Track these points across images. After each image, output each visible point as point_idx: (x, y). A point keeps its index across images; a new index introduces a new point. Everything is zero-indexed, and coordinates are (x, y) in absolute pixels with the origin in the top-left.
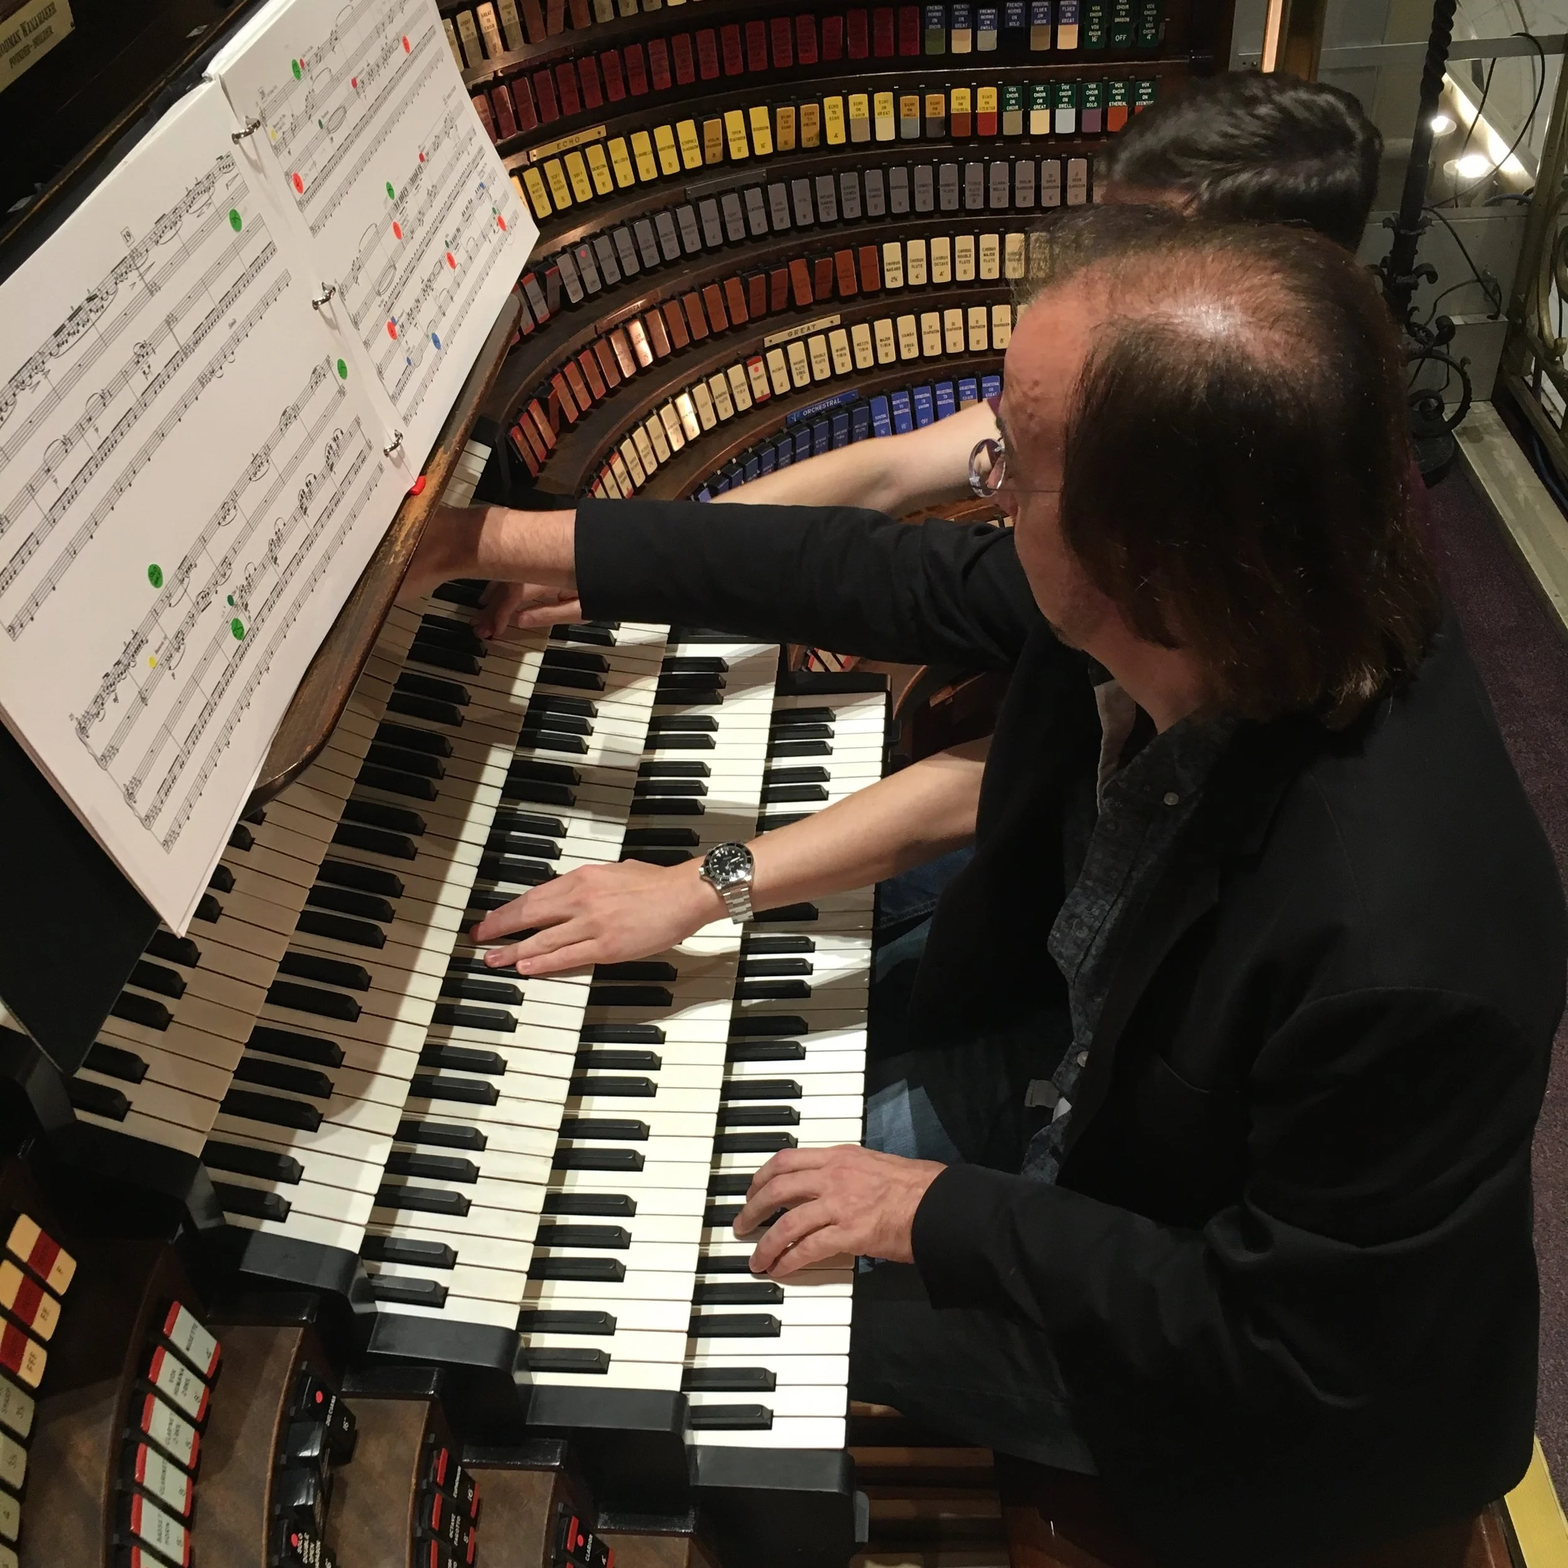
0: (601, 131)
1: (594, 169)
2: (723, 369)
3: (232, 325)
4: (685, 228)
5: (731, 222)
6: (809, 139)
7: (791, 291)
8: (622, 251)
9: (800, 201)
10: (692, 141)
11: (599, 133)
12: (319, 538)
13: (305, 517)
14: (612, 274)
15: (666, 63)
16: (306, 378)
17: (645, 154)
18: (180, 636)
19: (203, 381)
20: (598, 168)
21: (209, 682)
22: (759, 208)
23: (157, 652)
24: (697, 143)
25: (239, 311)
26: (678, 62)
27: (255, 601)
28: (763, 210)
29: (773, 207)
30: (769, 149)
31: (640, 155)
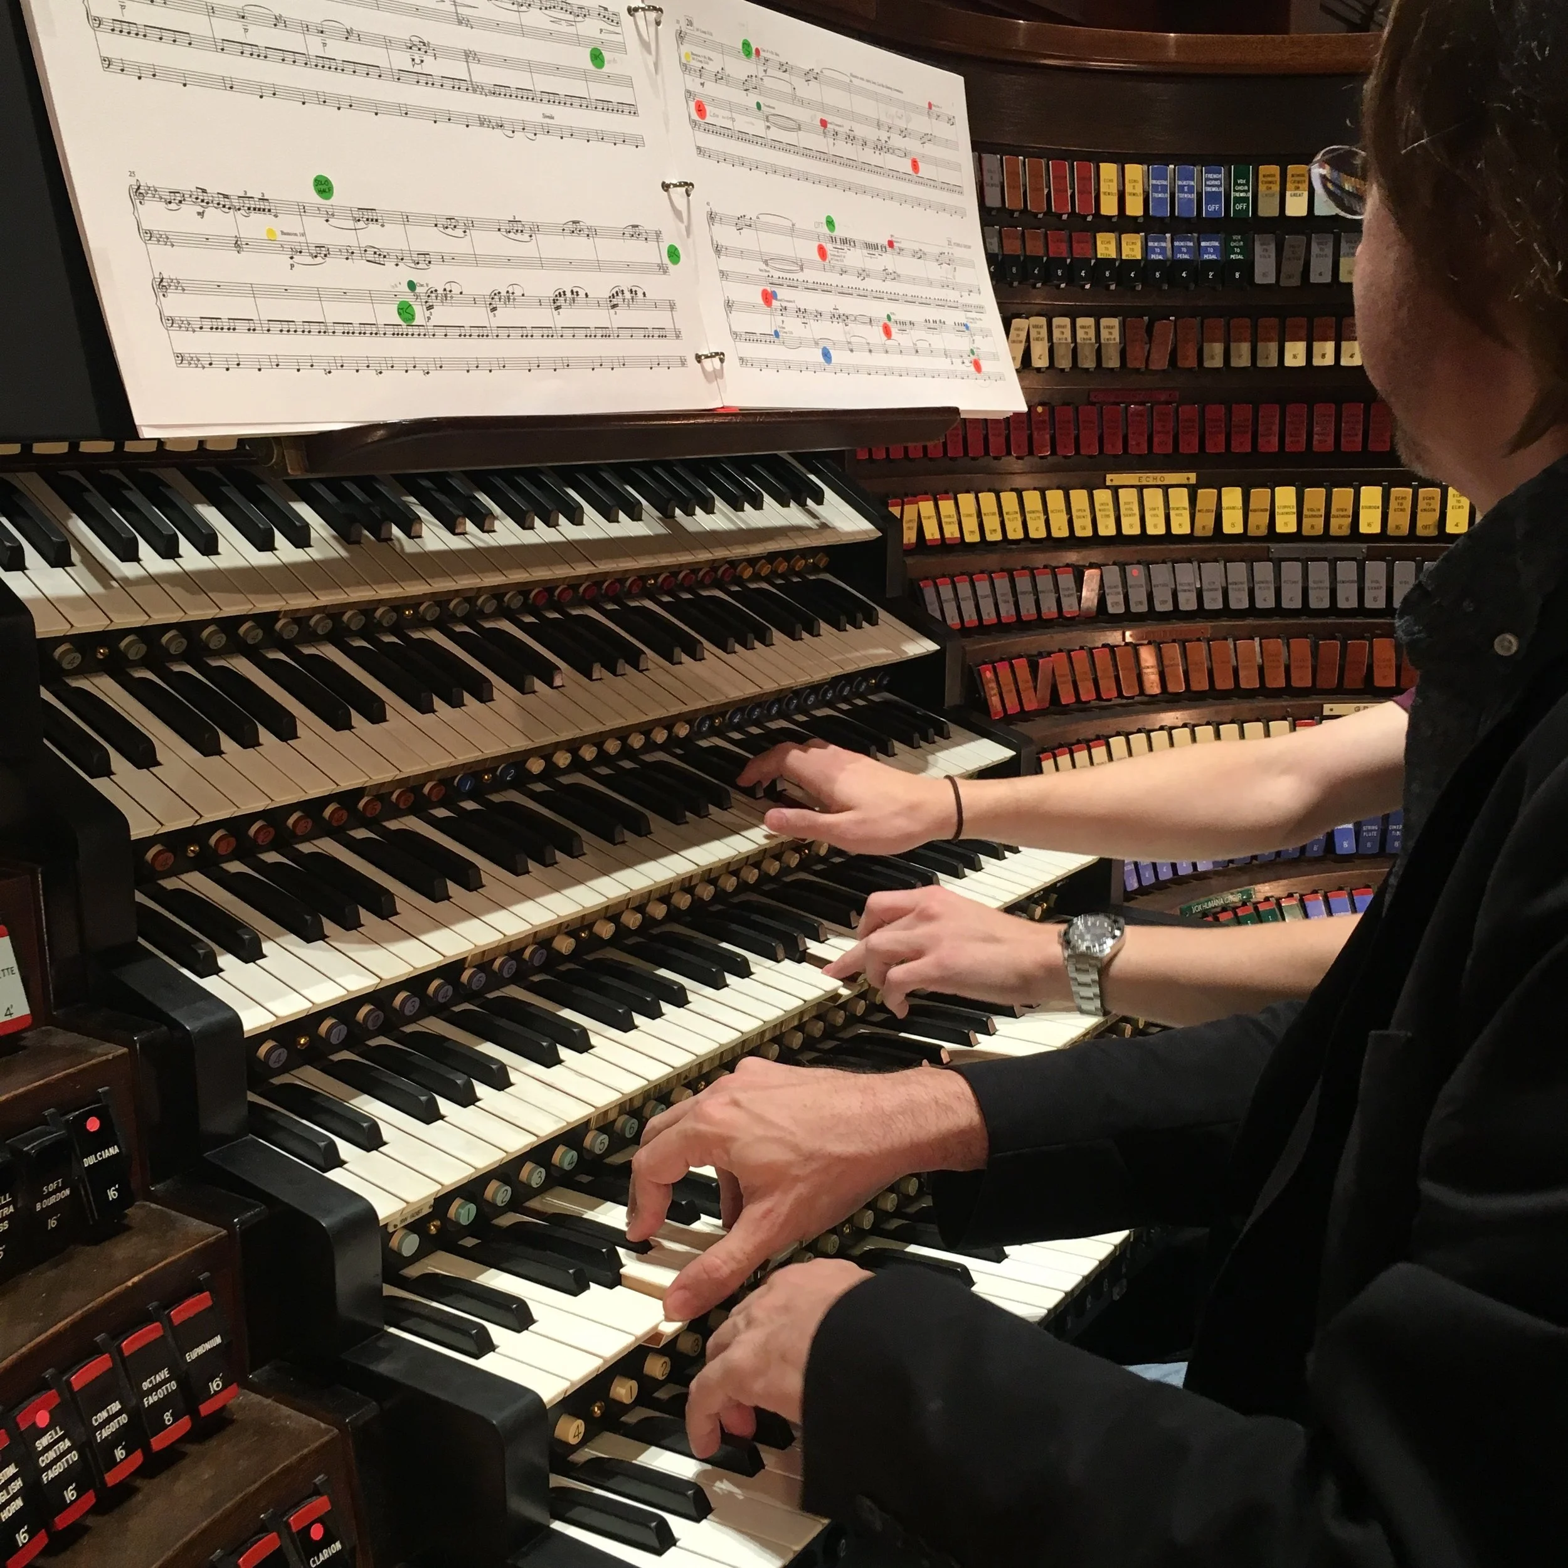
0: (1192, 478)
1: (1173, 509)
2: (1265, 721)
3: (545, 116)
4: (1259, 583)
5: (1315, 589)
6: (1425, 527)
7: (1370, 668)
8: (1180, 584)
9: (1401, 583)
10: (1289, 507)
11: (1188, 479)
12: (560, 341)
13: (556, 313)
14: (1164, 602)
15: (1276, 428)
16: (624, 222)
17: (1234, 508)
18: (322, 252)
19: (483, 122)
20: (1177, 509)
21: (335, 312)
22: (1352, 582)
23: (283, 233)
24: (1295, 510)
25: (564, 116)
26: (1289, 428)
27: (442, 314)
28: (1356, 585)
29: (1368, 584)
30: (1376, 529)
31: (1228, 508)
